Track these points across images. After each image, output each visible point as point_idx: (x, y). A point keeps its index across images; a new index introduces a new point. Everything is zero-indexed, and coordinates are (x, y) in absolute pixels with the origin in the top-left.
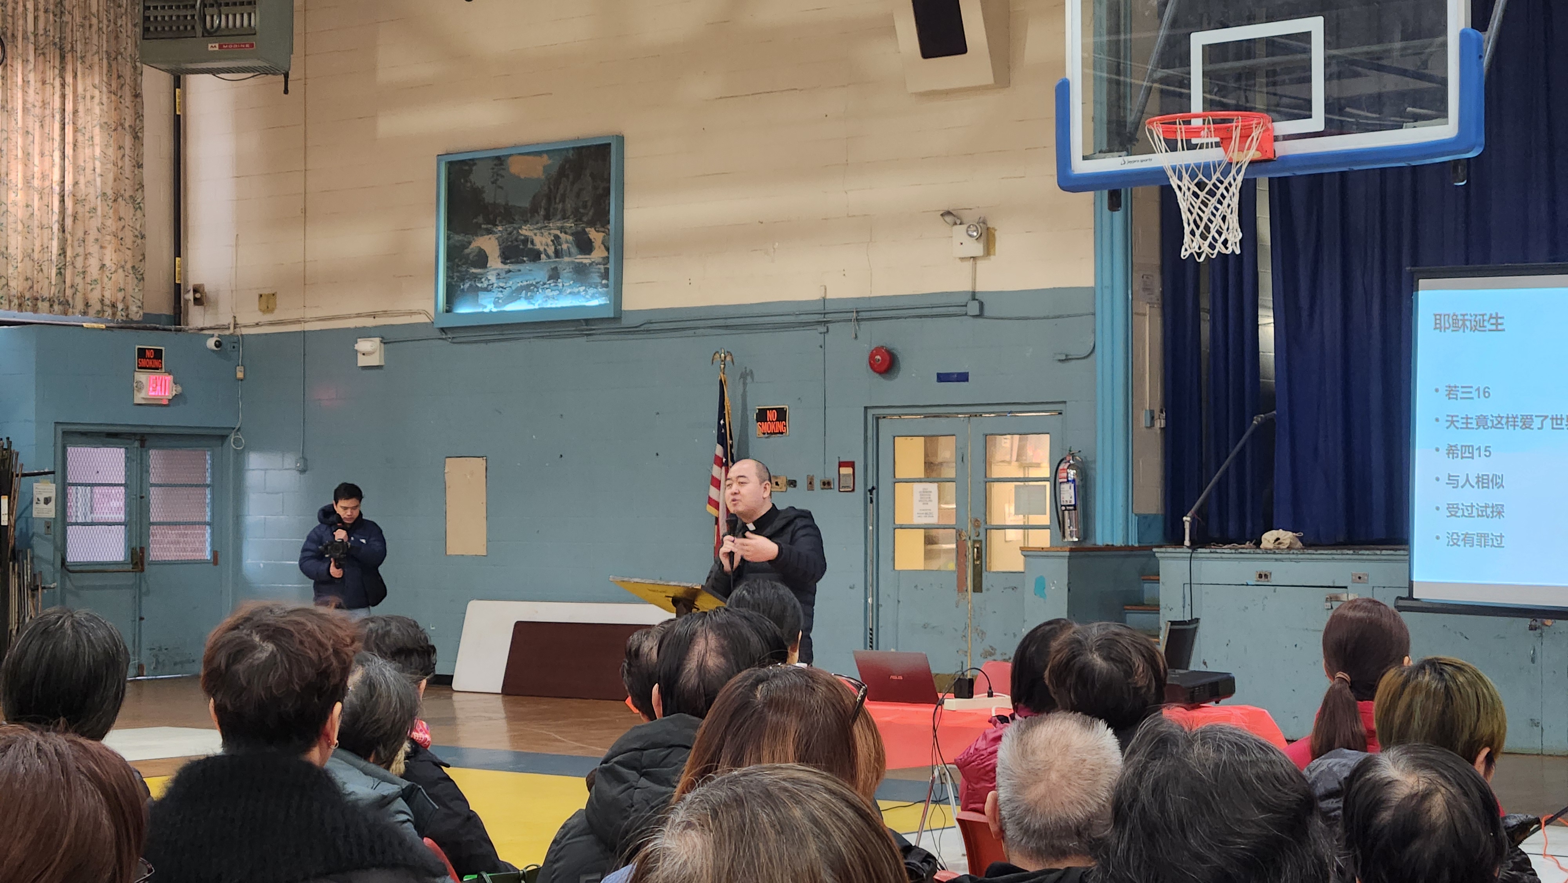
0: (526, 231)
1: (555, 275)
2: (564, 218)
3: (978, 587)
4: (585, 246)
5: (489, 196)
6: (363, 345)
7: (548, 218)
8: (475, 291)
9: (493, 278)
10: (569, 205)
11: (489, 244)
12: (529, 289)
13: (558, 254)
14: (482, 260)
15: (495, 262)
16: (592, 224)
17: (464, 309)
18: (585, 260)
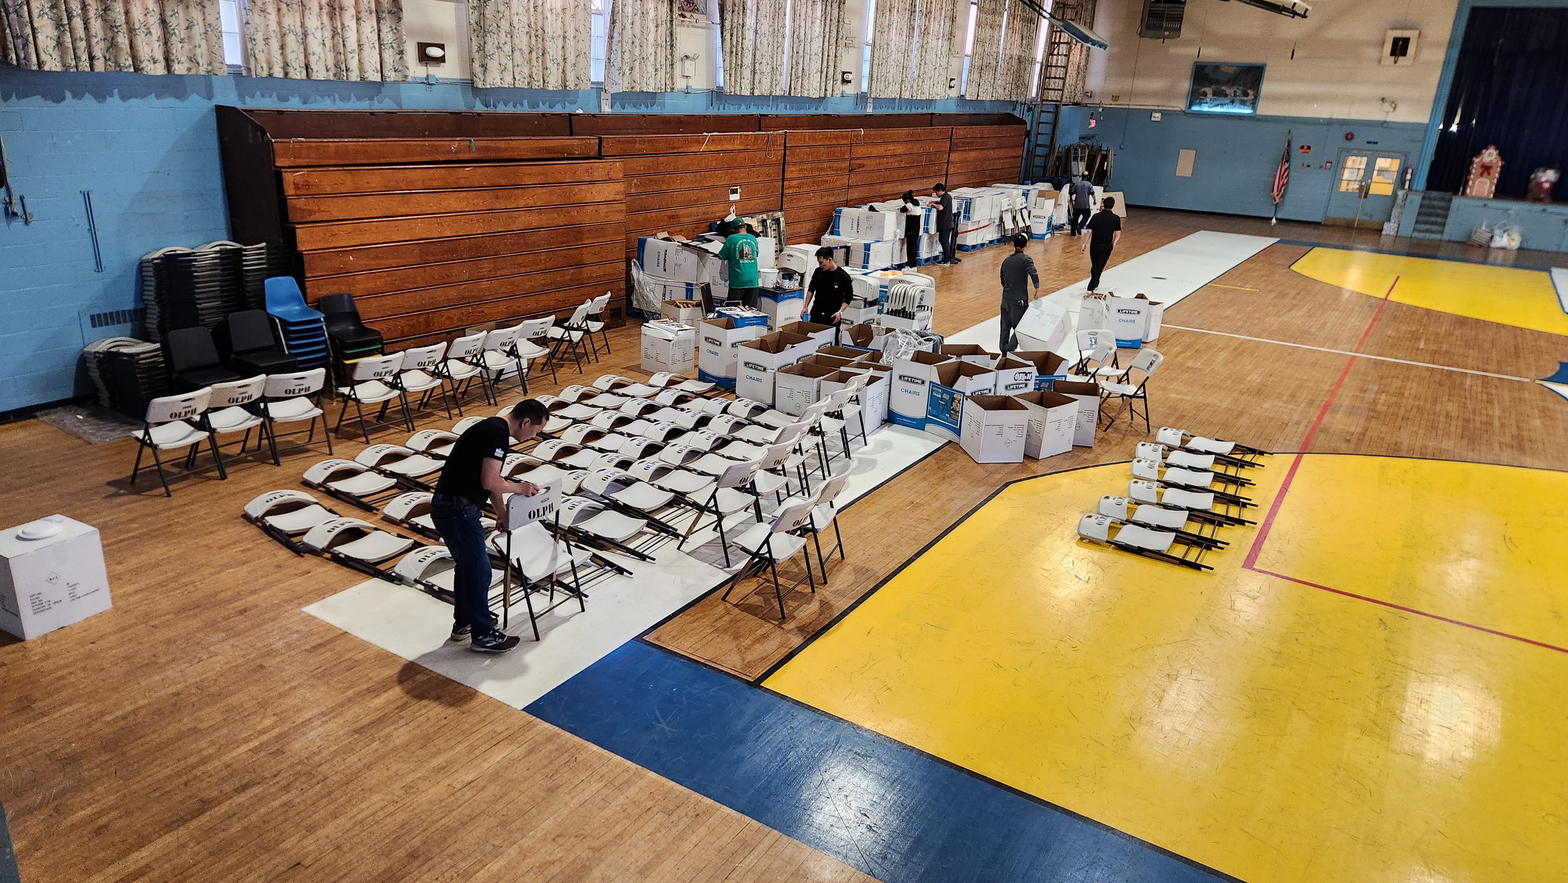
0: (1223, 88)
1: (1232, 102)
2: (1239, 85)
3: (1365, 197)
4: (1247, 95)
5: (1211, 76)
6: (1154, 114)
7: (1233, 85)
8: (1200, 104)
9: (1208, 100)
10: (1242, 82)
11: (1209, 91)
12: (1222, 105)
13: (1235, 96)
14: (1205, 94)
15: (1210, 95)
16: (1250, 88)
17: (1195, 108)
18: (1246, 99)
